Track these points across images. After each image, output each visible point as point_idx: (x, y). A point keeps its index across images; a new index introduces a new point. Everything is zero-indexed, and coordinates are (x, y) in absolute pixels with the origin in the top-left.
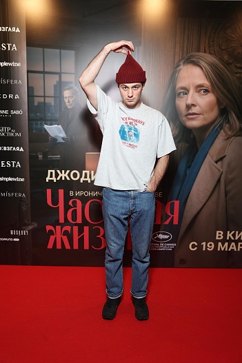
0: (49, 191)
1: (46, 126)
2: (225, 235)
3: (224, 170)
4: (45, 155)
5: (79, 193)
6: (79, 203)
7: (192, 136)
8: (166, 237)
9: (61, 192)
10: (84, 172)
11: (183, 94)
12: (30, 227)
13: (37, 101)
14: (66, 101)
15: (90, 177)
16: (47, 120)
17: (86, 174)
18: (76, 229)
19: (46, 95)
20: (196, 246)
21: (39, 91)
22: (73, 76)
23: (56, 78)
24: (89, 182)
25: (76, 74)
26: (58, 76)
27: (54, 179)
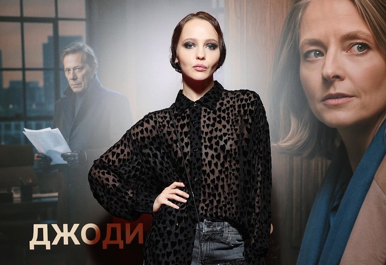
1: (27, 132)
4: (27, 192)
7: (338, 144)
11: (316, 55)
14: (69, 76)
15: (123, 238)
16: (31, 119)
17: (114, 231)
19: (27, 66)
22: (84, 24)
23: (47, 30)
24: (121, 247)
25: (90, 20)
26: (51, 25)
27: (46, 242)
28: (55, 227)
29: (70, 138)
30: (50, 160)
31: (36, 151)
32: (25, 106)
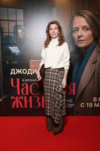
0: (12, 80)
1: (10, 47)
2: (98, 99)
3: (97, 68)
4: (10, 61)
5: (27, 80)
6: (27, 85)
7: (81, 52)
9: (18, 80)
10: (29, 70)
11: (76, 31)
12: (3, 98)
13: (5, 35)
14: (20, 34)
15: (32, 72)
16: (11, 44)
18: (25, 98)
19: (10, 32)
20: (84, 105)
21: (6, 30)
22: (23, 22)
23: (14, 23)
24: (32, 74)
25: (24, 21)
26: (15, 22)
27: (14, 73)
28: (16, 70)
29: (20, 49)
30: (15, 54)
31: (12, 52)
32: (9, 41)
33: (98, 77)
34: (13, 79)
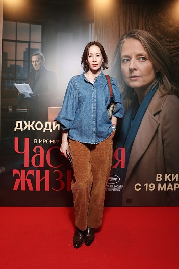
0: (16, 140)
1: (16, 85)
2: (163, 177)
3: (160, 122)
4: (14, 108)
5: (42, 141)
6: (42, 150)
7: (134, 94)
8: (115, 179)
9: (27, 140)
10: (46, 123)
11: (127, 61)
13: (9, 64)
14: (34, 64)
15: (52, 128)
16: (18, 80)
17: (48, 125)
18: (38, 172)
19: (17, 59)
20: (140, 187)
21: (11, 56)
22: (40, 45)
23: (26, 46)
24: (51, 131)
25: (42, 43)
26: (27, 44)
27: (21, 128)
28: (25, 122)
29: (32, 88)
30: (25, 96)
31: (19, 92)
32: (16, 74)
33: (164, 138)
34: (18, 138)
